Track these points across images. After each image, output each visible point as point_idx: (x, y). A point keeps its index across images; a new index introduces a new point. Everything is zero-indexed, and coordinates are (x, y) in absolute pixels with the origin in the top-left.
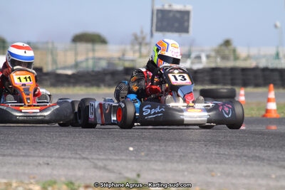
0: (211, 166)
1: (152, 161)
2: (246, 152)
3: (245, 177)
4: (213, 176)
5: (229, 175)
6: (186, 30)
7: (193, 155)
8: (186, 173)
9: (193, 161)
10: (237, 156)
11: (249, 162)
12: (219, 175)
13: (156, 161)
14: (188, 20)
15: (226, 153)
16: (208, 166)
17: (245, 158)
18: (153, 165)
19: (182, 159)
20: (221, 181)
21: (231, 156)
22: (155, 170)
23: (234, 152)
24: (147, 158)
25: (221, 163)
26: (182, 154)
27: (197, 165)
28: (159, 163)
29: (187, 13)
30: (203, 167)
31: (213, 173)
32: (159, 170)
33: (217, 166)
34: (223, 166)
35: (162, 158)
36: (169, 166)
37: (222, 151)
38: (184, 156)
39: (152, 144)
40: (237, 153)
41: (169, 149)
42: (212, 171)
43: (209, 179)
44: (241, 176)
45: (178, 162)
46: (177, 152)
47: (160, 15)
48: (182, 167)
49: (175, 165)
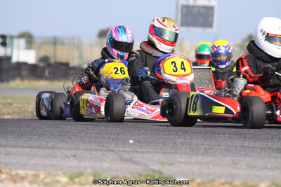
0: (236, 159)
1: (176, 153)
2: (270, 144)
3: (271, 169)
4: (237, 168)
5: (253, 167)
6: (210, 25)
7: (218, 147)
8: (211, 166)
9: (218, 153)
10: (261, 149)
11: (273, 155)
12: (244, 167)
13: (181, 154)
14: (212, 16)
15: (251, 146)
16: (233, 158)
17: (270, 151)
18: (178, 158)
19: (207, 151)
20: (246, 173)
21: (256, 148)
22: (180, 162)
23: (258, 144)
24: (173, 150)
25: (246, 155)
26: (207, 147)
27: (222, 157)
28: (184, 156)
29: (211, 9)
30: (227, 159)
31: (238, 166)
32: (184, 163)
33: (241, 158)
34: (248, 158)
35: (188, 151)
36: (194, 158)
37: (246, 144)
38: (209, 149)
39: (177, 137)
40: (261, 146)
41: (195, 141)
42: (237, 163)
43: (234, 171)
44: (266, 168)
45: (203, 155)
46: (203, 144)
47: (185, 11)
48: (207, 159)
49: (201, 157)
